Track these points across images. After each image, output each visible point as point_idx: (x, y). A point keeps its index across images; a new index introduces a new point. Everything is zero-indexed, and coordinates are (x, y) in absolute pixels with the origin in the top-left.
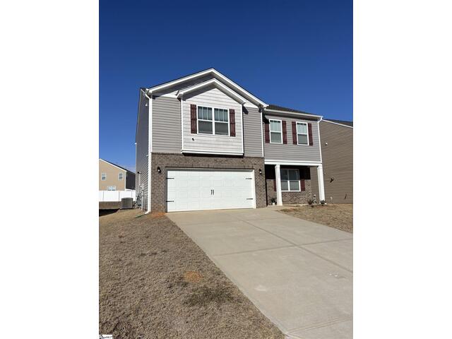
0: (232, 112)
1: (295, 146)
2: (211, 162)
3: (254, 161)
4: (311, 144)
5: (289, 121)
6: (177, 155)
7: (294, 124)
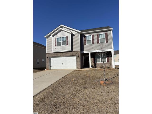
0: (67, 37)
1: (98, 44)
2: (62, 54)
3: (76, 53)
4: (107, 42)
5: (95, 35)
6: (52, 53)
7: (98, 35)
